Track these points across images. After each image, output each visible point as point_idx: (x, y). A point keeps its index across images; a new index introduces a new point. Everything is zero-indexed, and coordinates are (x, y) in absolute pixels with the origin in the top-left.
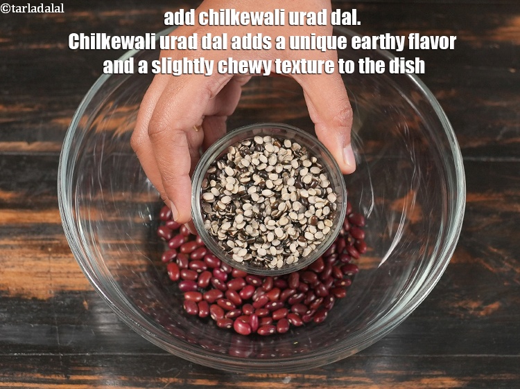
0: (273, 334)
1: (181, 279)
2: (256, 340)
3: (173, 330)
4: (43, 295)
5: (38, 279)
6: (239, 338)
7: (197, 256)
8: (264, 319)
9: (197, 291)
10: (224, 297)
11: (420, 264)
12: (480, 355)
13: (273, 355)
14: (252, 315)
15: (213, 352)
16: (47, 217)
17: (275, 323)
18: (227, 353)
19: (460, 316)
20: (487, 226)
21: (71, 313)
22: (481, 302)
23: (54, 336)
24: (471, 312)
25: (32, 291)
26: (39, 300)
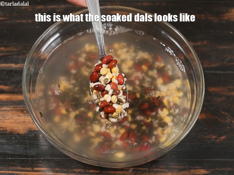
4: (22, 132)
5: (19, 125)
12: (217, 159)
16: (20, 97)
19: (207, 142)
20: (220, 102)
21: (34, 140)
22: (217, 136)
23: (27, 151)
24: (212, 140)
25: (17, 130)
26: (20, 134)
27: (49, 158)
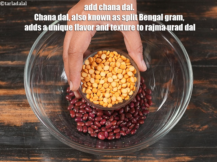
0: (114, 139)
1: (76, 117)
2: (107, 142)
3: (72, 138)
4: (18, 124)
5: (16, 118)
6: (100, 141)
7: (82, 107)
8: (110, 133)
9: (82, 122)
10: (94, 124)
12: (200, 147)
13: (114, 148)
15: (90, 147)
16: (20, 92)
17: (115, 134)
18: (95, 147)
19: (191, 131)
20: (202, 94)
21: (30, 132)
22: (200, 125)
23: (23, 142)
24: (196, 129)
25: (14, 123)
26: (17, 126)
27: (44, 148)
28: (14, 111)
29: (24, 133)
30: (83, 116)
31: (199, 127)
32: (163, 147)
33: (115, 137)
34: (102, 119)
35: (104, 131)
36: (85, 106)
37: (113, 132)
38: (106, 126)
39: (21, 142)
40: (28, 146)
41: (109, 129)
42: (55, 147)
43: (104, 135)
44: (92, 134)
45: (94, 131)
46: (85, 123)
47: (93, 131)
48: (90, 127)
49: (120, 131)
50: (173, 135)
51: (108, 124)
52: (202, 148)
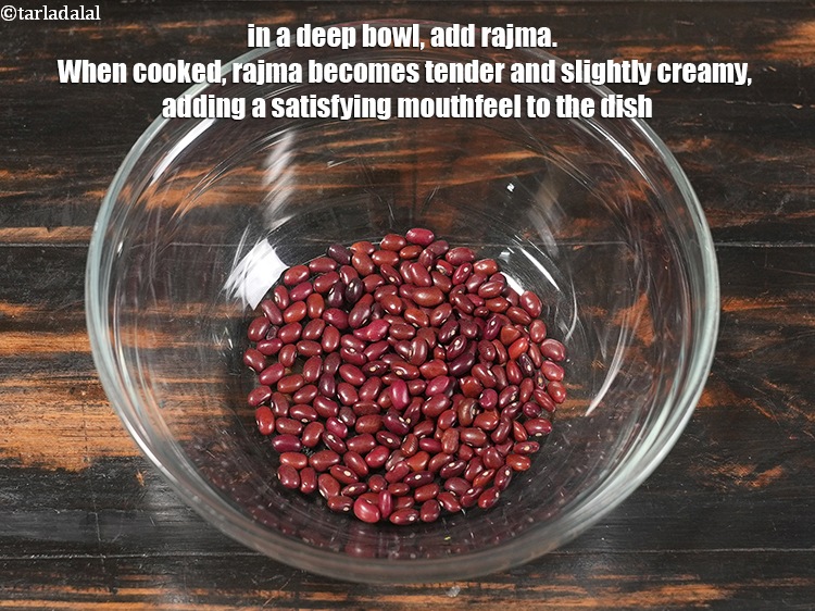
0: (415, 522)
1: (276, 432)
2: (388, 532)
3: (259, 513)
4: (74, 463)
5: (65, 439)
6: (361, 527)
7: (303, 398)
8: (401, 500)
9: (301, 451)
10: (342, 463)
11: (646, 417)
12: (753, 549)
13: (413, 556)
14: (383, 492)
15: (322, 549)
17: (418, 505)
18: (342, 550)
19: (720, 488)
20: (761, 349)
21: (118, 492)
22: (754, 467)
23: (92, 529)
24: (738, 482)
25: (57, 459)
26: (69, 472)
27: (168, 554)
28: (58, 415)
29: (95, 496)
30: (303, 429)
31: (749, 475)
32: (614, 551)
33: (419, 516)
34: (372, 443)
35: (378, 492)
36: (313, 394)
37: (414, 495)
38: (387, 471)
39: (85, 529)
40: (109, 544)
41: (399, 484)
42: (210, 550)
43: (378, 507)
44: (334, 499)
45: (341, 490)
46: (308, 457)
47: (338, 489)
48: (327, 472)
49: (437, 494)
50: (650, 504)
51: (395, 464)
52: (760, 552)
